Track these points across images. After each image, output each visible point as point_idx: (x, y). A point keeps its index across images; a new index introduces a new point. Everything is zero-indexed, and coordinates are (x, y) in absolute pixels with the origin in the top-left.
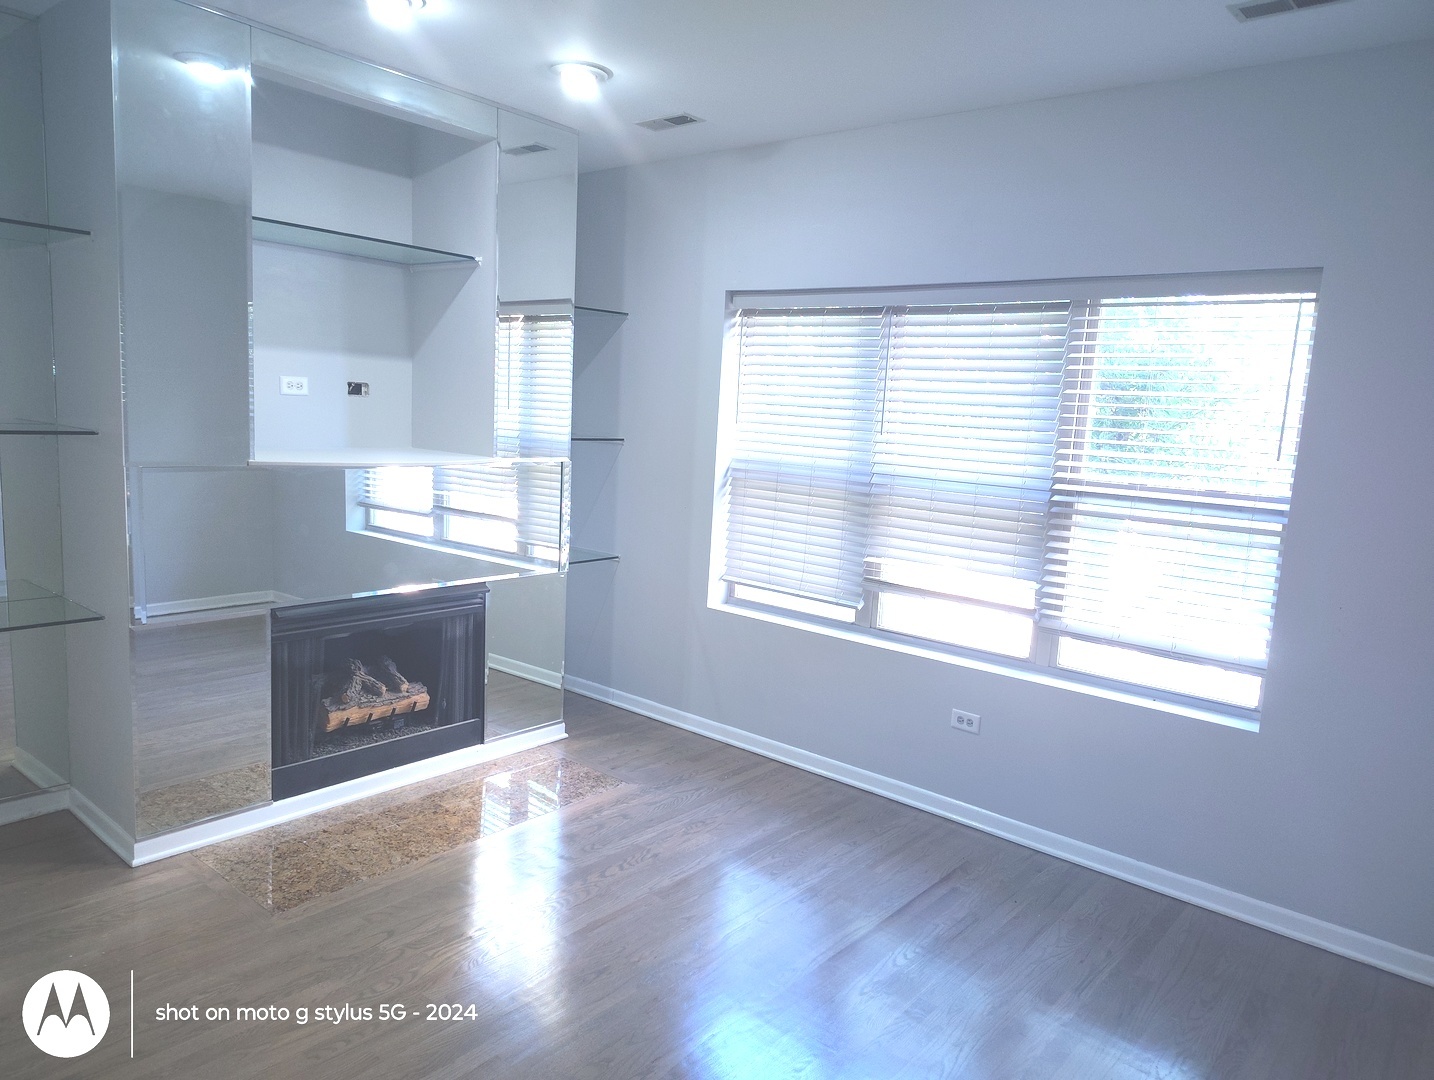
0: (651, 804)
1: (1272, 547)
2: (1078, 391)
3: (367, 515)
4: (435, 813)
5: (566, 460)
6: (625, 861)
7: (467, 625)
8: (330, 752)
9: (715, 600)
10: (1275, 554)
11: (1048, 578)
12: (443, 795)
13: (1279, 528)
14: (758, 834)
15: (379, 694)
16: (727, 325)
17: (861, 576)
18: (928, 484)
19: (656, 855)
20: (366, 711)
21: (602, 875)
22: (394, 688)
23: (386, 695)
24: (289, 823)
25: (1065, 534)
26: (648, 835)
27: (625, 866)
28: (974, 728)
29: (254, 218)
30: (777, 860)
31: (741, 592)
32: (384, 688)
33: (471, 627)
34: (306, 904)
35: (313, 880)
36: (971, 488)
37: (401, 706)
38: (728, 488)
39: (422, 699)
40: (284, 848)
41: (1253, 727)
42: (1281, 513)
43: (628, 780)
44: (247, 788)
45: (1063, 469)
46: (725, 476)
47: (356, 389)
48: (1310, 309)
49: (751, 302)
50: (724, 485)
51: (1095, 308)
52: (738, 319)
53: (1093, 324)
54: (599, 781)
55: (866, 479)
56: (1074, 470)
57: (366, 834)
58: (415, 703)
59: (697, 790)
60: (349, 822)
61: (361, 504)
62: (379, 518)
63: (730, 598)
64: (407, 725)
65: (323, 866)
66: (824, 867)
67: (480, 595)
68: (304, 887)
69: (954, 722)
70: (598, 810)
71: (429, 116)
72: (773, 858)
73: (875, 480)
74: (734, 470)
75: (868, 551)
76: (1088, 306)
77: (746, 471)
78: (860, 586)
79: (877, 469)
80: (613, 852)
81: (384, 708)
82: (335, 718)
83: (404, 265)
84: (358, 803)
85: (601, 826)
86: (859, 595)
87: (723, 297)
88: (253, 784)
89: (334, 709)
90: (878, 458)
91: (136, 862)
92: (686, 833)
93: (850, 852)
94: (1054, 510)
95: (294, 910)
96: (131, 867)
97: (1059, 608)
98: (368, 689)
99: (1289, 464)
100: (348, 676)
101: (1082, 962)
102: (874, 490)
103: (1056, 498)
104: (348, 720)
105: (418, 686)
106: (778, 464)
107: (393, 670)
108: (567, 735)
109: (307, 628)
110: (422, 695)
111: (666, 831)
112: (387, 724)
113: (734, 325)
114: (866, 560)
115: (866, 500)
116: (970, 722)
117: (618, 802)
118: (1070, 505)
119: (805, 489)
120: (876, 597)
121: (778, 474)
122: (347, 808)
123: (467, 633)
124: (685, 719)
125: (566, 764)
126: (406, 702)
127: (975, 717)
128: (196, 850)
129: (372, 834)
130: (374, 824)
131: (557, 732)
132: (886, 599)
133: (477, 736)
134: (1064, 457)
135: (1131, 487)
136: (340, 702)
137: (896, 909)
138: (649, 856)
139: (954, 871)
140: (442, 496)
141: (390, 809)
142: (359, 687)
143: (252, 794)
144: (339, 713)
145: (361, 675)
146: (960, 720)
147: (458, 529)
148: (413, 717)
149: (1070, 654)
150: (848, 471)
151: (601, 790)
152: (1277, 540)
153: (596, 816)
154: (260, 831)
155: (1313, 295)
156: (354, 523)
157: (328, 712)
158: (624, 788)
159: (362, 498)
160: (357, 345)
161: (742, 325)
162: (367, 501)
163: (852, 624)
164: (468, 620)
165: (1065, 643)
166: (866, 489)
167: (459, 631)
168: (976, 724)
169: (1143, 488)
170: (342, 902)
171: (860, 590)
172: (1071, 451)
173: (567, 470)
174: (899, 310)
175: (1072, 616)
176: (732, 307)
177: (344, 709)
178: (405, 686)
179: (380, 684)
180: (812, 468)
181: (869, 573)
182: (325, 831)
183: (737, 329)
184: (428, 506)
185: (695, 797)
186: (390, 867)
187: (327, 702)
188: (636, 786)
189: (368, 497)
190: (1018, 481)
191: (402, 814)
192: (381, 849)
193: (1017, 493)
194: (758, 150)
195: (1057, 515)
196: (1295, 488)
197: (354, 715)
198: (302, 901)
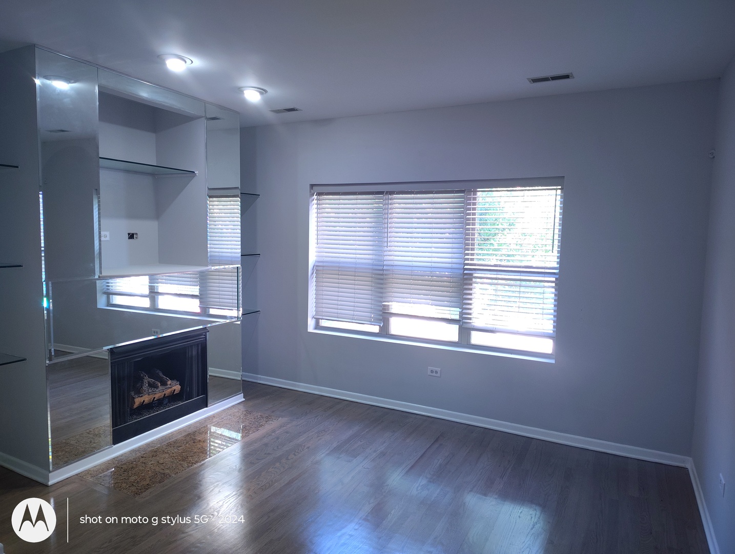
0: (297, 426)
1: (552, 287)
2: (471, 227)
3: (108, 299)
4: (194, 442)
5: (239, 266)
6: (295, 451)
7: (198, 349)
8: (136, 419)
9: (311, 328)
10: (553, 290)
11: (464, 306)
12: (194, 433)
13: (554, 279)
14: (350, 433)
15: (157, 387)
16: (311, 200)
17: (381, 311)
18: (410, 268)
19: (308, 448)
20: (151, 397)
21: (287, 459)
22: (164, 383)
23: (161, 388)
24: (122, 455)
25: (470, 287)
26: (301, 439)
27: (297, 454)
28: (438, 375)
29: (100, 158)
30: (362, 442)
31: (324, 323)
32: (160, 384)
33: (200, 350)
34: (150, 490)
35: (148, 479)
36: (429, 269)
37: (168, 392)
38: (315, 275)
39: (177, 388)
40: (125, 467)
41: (553, 361)
42: (554, 273)
43: (282, 416)
44: (91, 442)
45: (468, 259)
46: (313, 269)
47: (131, 236)
48: (559, 192)
49: (322, 189)
50: (313, 273)
51: (475, 192)
52: (315, 197)
53: (475, 199)
54: (268, 418)
55: (381, 268)
56: (472, 260)
57: (164, 456)
58: (175, 390)
59: (317, 416)
60: (153, 451)
61: (105, 293)
62: (117, 300)
63: (317, 326)
64: (169, 402)
65: (149, 472)
66: (384, 442)
67: (204, 334)
68: (145, 483)
69: (429, 373)
70: (274, 431)
71: (175, 107)
72: (361, 442)
73: (385, 268)
74: (317, 266)
75: (384, 300)
76: (472, 191)
77: (323, 266)
78: (381, 315)
79: (385, 263)
80: (288, 449)
81: (160, 394)
82: (138, 401)
83: (152, 175)
84: (152, 442)
85: (278, 438)
86: (381, 320)
87: (308, 187)
88: (93, 440)
89: (137, 397)
90: (386, 258)
91: (50, 483)
92: (318, 436)
93: (393, 435)
94: (465, 277)
95: (144, 494)
96: (47, 486)
97: (470, 319)
98: (151, 385)
99: (556, 254)
100: (142, 379)
101: (499, 466)
102: (385, 272)
103: (465, 272)
104: (144, 401)
105: (175, 382)
106: (339, 263)
107: (161, 374)
108: (244, 399)
109: (126, 356)
110: (177, 386)
111: (308, 437)
112: (160, 403)
113: (313, 200)
114: (384, 303)
115: (382, 277)
116: (436, 372)
117: (281, 427)
118: (471, 274)
119: (353, 274)
120: (388, 320)
121: (339, 267)
122: (148, 445)
123: (198, 352)
124: (299, 386)
125: (248, 412)
126: (169, 390)
127: (438, 369)
128: (79, 474)
129: (167, 455)
130: (166, 451)
131: (240, 398)
132: (393, 321)
133: (205, 404)
134: (468, 254)
135: (496, 266)
136: (139, 392)
137: (420, 455)
138: (305, 448)
139: (438, 437)
140: (154, 286)
141: (170, 444)
142: (147, 385)
143: (95, 445)
144: (139, 398)
145: (147, 380)
146: (432, 372)
147: (164, 303)
148: (174, 398)
149: (476, 338)
150: (373, 265)
151: (271, 422)
152: (553, 285)
153: (273, 434)
154: (108, 461)
155: (560, 187)
156: (101, 303)
157: (134, 398)
158: (282, 420)
159: (105, 290)
160: (132, 214)
161: (317, 200)
162: (109, 291)
163: (378, 333)
164: (198, 347)
165: (474, 333)
166: (381, 272)
167: (194, 353)
168: (439, 373)
169: (500, 266)
170: (167, 487)
171: (381, 318)
172: (470, 252)
173: (240, 270)
174: (392, 193)
175: (476, 322)
176: (312, 191)
177: (142, 396)
178: (169, 382)
179: (157, 382)
180: (356, 263)
181: (385, 309)
182: (142, 457)
183: (315, 202)
184: (147, 292)
185: (316, 420)
186: (184, 469)
187: (132, 393)
188: (287, 419)
189: (109, 289)
190: (449, 265)
191: (178, 445)
192: (175, 462)
193: (450, 270)
194: (322, 122)
195: (466, 279)
196: (560, 263)
197: (146, 398)
198: (147, 489)
